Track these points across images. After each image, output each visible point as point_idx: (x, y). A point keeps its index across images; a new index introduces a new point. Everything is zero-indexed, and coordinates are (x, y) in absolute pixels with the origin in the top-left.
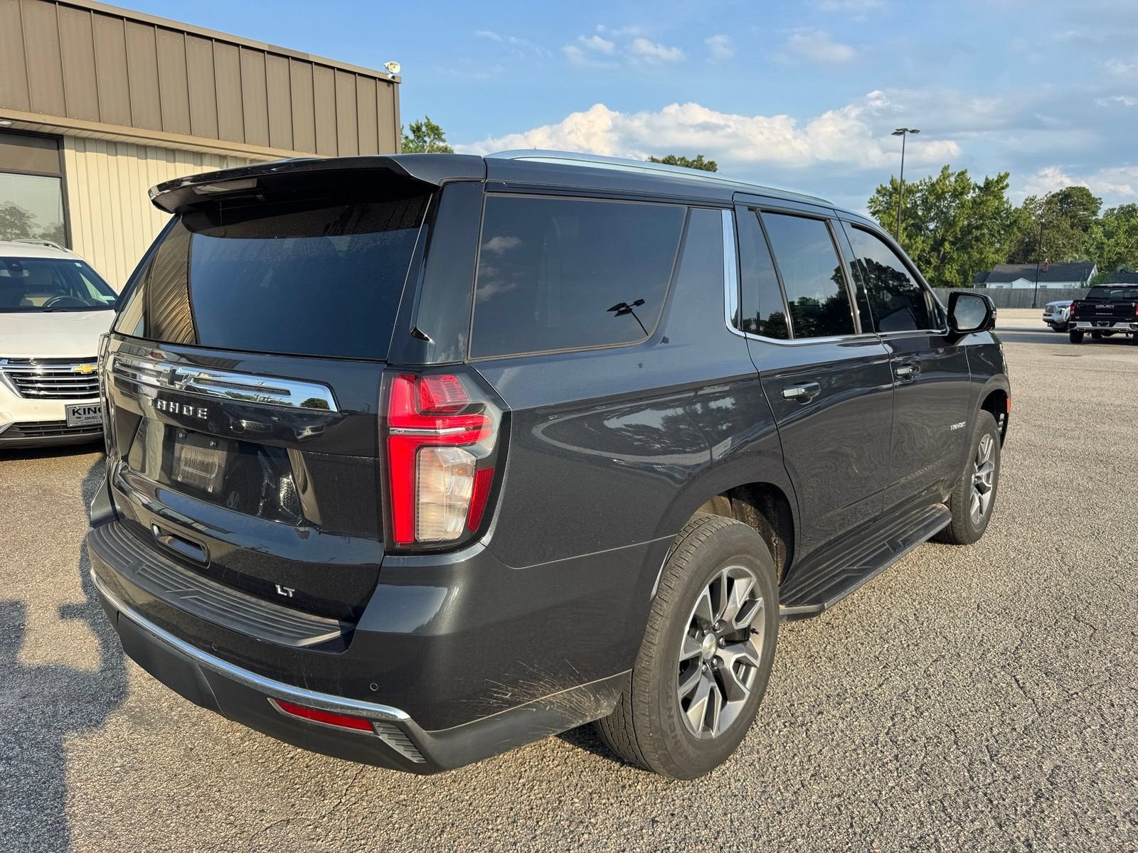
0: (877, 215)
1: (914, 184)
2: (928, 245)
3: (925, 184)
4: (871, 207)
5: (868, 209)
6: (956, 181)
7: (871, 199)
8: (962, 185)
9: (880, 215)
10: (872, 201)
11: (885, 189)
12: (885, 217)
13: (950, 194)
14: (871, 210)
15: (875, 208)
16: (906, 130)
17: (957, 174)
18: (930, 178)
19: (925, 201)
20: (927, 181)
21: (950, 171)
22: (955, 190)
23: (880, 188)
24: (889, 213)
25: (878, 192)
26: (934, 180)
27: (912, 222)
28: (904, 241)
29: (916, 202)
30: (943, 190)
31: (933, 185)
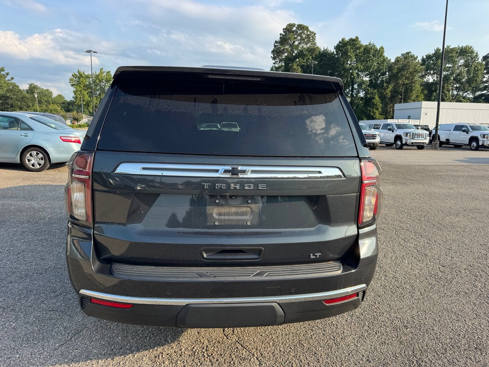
0: (74, 86)
1: (89, 74)
2: (98, 101)
3: (94, 75)
4: (71, 82)
5: (69, 83)
6: (106, 75)
7: (70, 79)
8: (109, 77)
9: (76, 86)
10: (71, 80)
11: (76, 75)
12: (78, 87)
13: (105, 80)
14: (71, 84)
15: (72, 83)
16: (92, 51)
17: (106, 72)
18: (96, 72)
19: (94, 82)
20: (94, 73)
21: (104, 71)
22: (107, 79)
23: (74, 74)
24: (80, 86)
25: (73, 76)
26: (97, 73)
27: (90, 90)
28: (88, 99)
29: (90, 82)
30: (102, 78)
31: (97, 76)
